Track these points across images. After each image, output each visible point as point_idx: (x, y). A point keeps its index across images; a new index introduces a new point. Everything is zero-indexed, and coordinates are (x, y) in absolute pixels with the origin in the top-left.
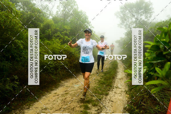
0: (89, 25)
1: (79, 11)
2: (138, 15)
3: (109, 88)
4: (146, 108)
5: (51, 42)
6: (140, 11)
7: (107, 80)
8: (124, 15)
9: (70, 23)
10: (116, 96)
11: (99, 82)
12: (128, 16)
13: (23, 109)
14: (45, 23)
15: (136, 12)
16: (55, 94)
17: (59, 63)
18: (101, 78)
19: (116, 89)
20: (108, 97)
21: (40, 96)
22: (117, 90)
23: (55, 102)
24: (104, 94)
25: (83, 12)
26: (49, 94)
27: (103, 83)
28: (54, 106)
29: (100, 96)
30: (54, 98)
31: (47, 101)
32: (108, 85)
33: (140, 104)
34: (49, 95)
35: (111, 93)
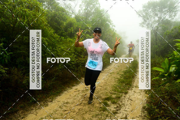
0: (111, 24)
1: (101, 9)
2: (162, 14)
3: (129, 87)
4: (167, 109)
5: (73, 40)
6: (164, 10)
7: (127, 79)
8: (146, 14)
9: (92, 21)
10: (136, 95)
11: (119, 80)
12: (151, 15)
13: (47, 101)
14: (67, 22)
15: (159, 11)
16: (76, 89)
17: (80, 60)
18: (120, 77)
19: (135, 88)
20: (127, 96)
21: (62, 91)
22: (137, 89)
23: (75, 98)
24: (123, 92)
25: (105, 10)
26: (70, 89)
27: (123, 82)
28: (75, 101)
29: (119, 94)
30: (75, 94)
31: (68, 96)
32: (127, 84)
33: (160, 104)
34: (70, 91)
35: (130, 92)
